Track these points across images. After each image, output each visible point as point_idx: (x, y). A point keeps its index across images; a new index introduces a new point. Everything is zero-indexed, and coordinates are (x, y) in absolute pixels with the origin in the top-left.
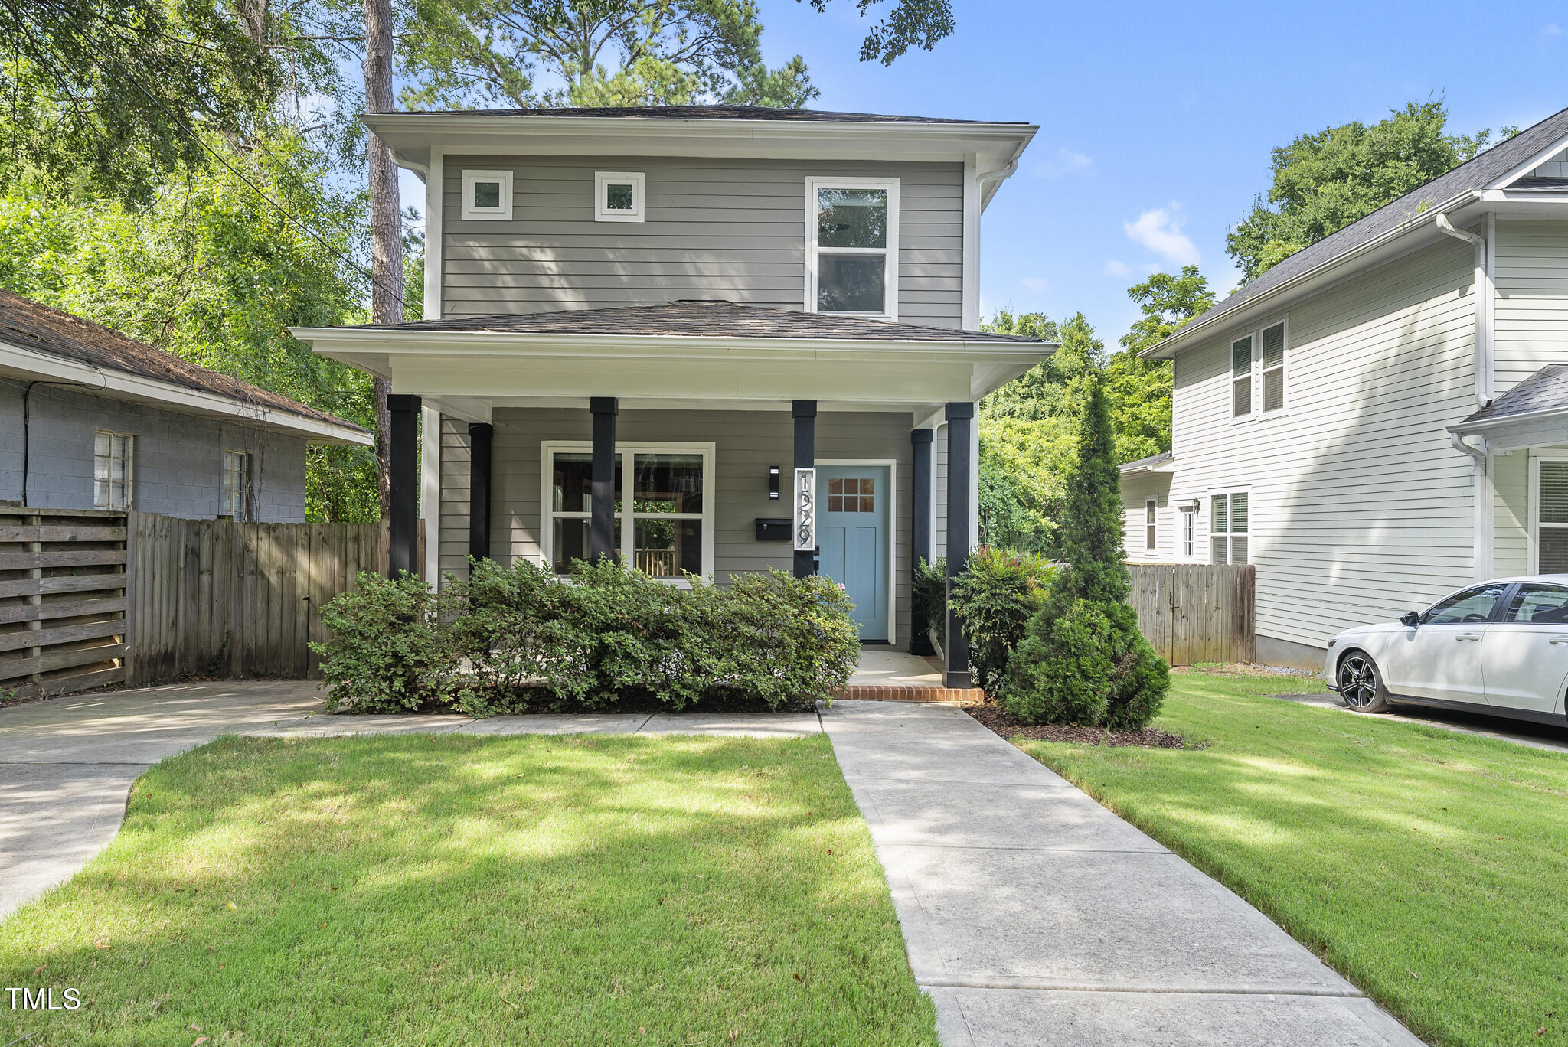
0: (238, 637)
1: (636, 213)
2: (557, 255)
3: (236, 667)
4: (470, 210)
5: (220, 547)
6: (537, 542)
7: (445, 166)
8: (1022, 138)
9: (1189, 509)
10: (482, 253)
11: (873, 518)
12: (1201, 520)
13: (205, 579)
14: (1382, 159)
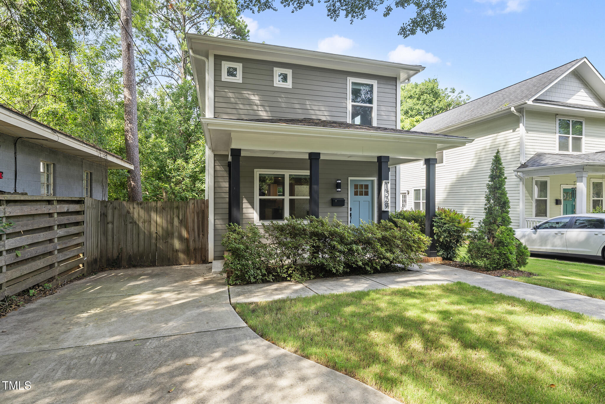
0: (124, 250)
1: (289, 85)
2: (260, 98)
3: (124, 263)
4: (225, 77)
5: (116, 212)
6: (253, 208)
7: (215, 59)
8: (419, 71)
9: (405, 193)
10: (230, 95)
11: (368, 198)
12: (409, 197)
13: (110, 226)
14: (422, 93)
